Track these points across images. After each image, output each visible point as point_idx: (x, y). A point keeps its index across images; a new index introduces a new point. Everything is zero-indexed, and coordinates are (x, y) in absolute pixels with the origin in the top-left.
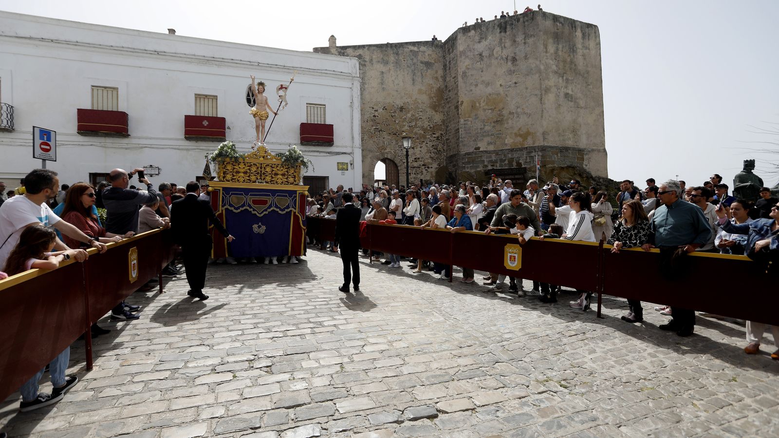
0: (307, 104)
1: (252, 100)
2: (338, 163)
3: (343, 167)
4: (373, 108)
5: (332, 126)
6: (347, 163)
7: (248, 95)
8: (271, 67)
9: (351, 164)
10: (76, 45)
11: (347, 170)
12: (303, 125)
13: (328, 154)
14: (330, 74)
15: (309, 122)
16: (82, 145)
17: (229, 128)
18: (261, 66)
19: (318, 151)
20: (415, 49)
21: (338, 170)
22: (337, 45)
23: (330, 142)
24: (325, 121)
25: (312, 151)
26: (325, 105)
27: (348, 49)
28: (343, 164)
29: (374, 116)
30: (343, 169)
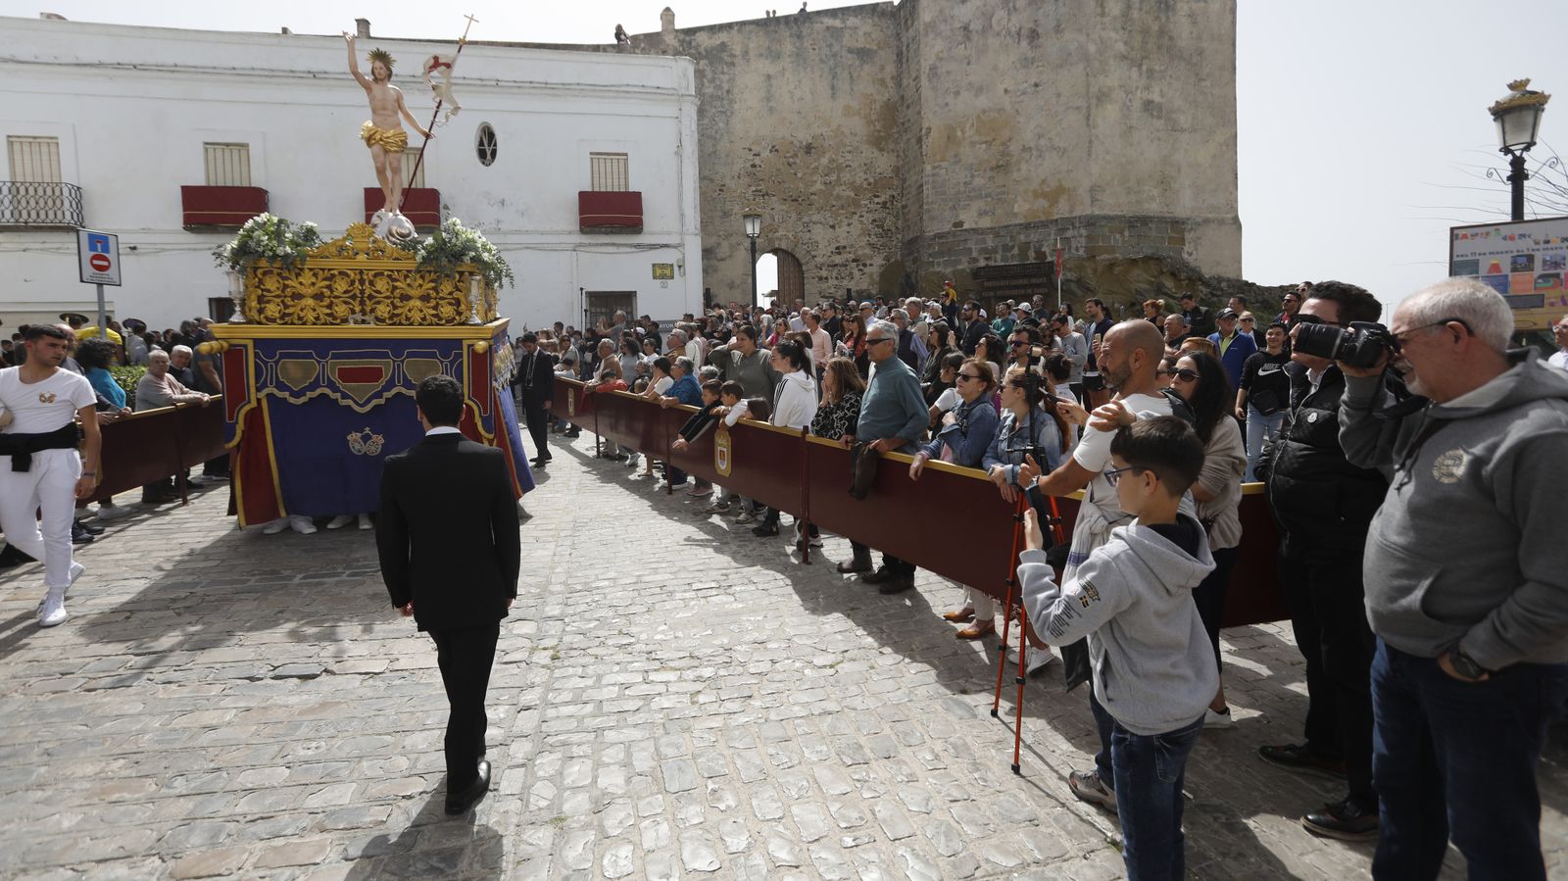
0: (591, 153)
1: (489, 153)
2: (654, 265)
3: (662, 272)
4: (750, 150)
5: (638, 195)
6: (672, 265)
7: (481, 143)
8: (519, 87)
9: (680, 267)
10: (173, 71)
11: (672, 278)
12: (582, 194)
13: (634, 250)
14: (635, 92)
15: (597, 189)
16: (195, 250)
17: (446, 207)
18: (502, 87)
19: (614, 244)
20: (837, 23)
21: (654, 278)
22: (676, 28)
23: (635, 225)
24: (626, 185)
25: (602, 245)
26: (626, 155)
27: (698, 34)
28: (663, 266)
29: (754, 166)
30: (663, 277)
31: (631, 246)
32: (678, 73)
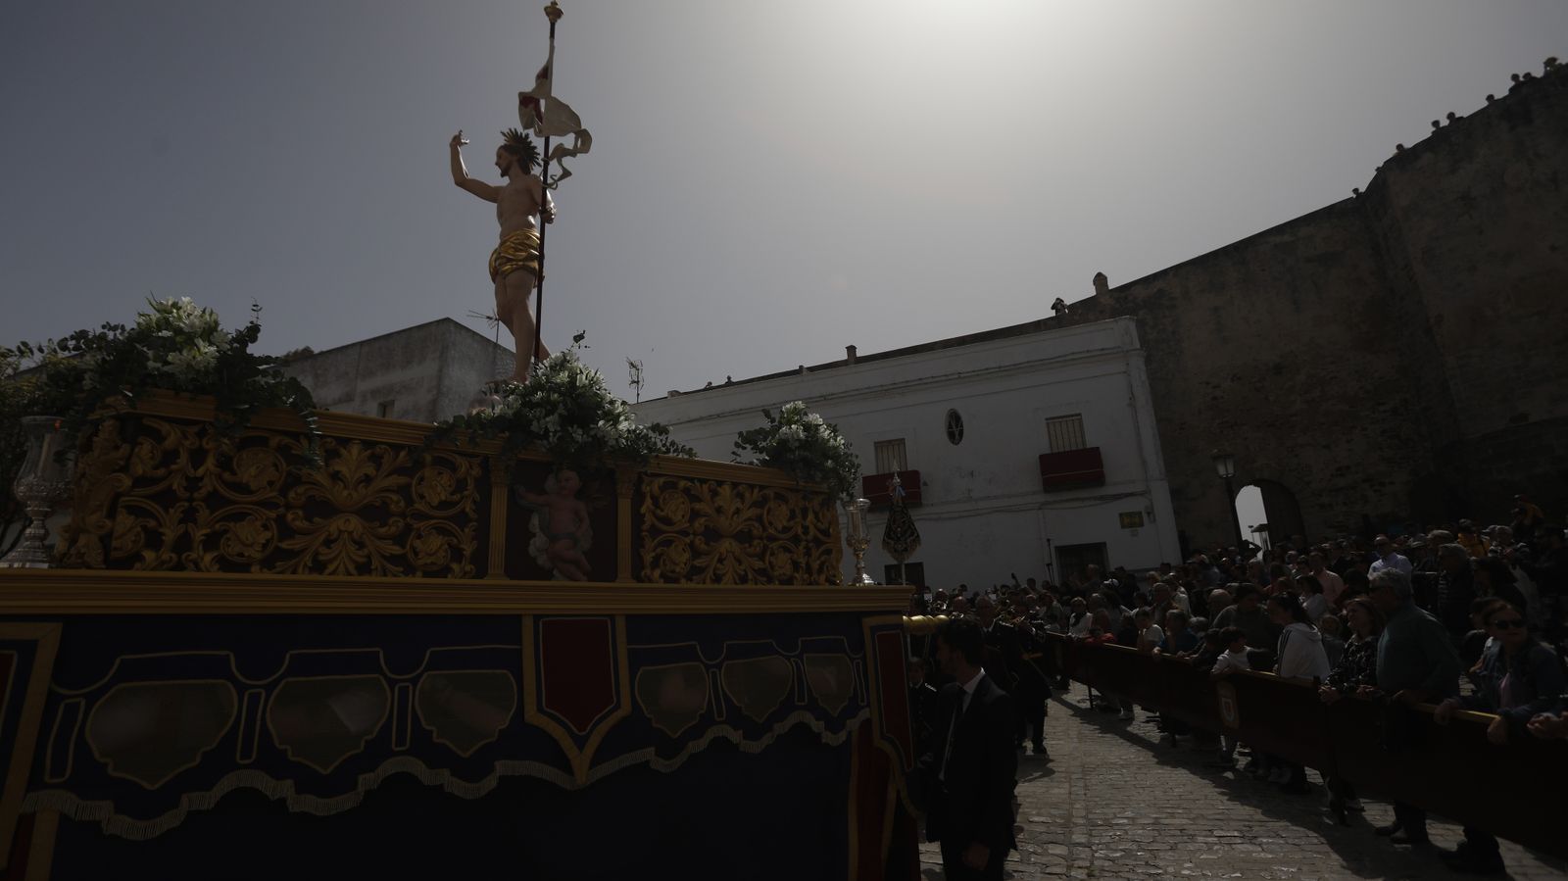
0: (1047, 419)
1: (957, 433)
2: (1121, 515)
3: (1131, 521)
4: (1208, 383)
5: (1096, 451)
6: (1141, 513)
7: (950, 427)
8: (978, 375)
9: (1149, 513)
11: (1142, 525)
12: (1042, 457)
13: (1098, 502)
14: (1081, 358)
15: (1055, 451)
17: (925, 484)
18: (965, 377)
19: (1078, 499)
20: (1287, 238)
21: (1123, 527)
22: (1110, 288)
23: (1098, 479)
24: (1084, 442)
25: (1067, 501)
26: (1080, 415)
27: (1133, 288)
28: (1130, 515)
29: (1215, 398)
30: (1131, 525)
31: (1095, 498)
32: (1120, 332)
